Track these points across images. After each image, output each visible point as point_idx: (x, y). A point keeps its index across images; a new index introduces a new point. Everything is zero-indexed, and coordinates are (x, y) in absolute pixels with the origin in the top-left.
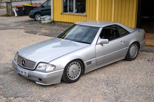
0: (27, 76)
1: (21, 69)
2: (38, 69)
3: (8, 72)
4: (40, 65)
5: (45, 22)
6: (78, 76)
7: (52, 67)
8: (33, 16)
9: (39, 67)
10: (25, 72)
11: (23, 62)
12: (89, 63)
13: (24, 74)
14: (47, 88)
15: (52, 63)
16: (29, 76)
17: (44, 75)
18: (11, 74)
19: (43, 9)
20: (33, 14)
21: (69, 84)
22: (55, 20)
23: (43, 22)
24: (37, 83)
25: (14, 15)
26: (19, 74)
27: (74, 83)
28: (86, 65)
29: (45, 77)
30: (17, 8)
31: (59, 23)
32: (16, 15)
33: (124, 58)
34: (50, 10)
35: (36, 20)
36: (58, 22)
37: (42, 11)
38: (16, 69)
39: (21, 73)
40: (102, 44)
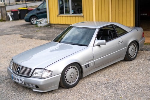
0: (23, 83)
1: (16, 77)
2: (34, 75)
3: (3, 81)
4: (36, 71)
5: (41, 25)
6: (76, 80)
7: (48, 73)
8: (29, 20)
9: (35, 73)
10: (21, 80)
11: (19, 70)
12: (88, 66)
13: (20, 82)
14: (45, 95)
15: (48, 68)
16: (25, 83)
17: (41, 81)
18: (6, 83)
19: (38, 12)
20: (28, 18)
21: (68, 89)
22: (52, 22)
23: (39, 25)
24: (34, 90)
25: (9, 20)
26: (15, 82)
27: (72, 88)
28: (84, 68)
29: (41, 84)
30: (12, 12)
31: (56, 26)
32: (11, 19)
33: (123, 59)
34: (46, 12)
35: (32, 24)
36: (55, 24)
37: (38, 14)
38: (12, 77)
39: (16, 81)
40: (99, 45)
